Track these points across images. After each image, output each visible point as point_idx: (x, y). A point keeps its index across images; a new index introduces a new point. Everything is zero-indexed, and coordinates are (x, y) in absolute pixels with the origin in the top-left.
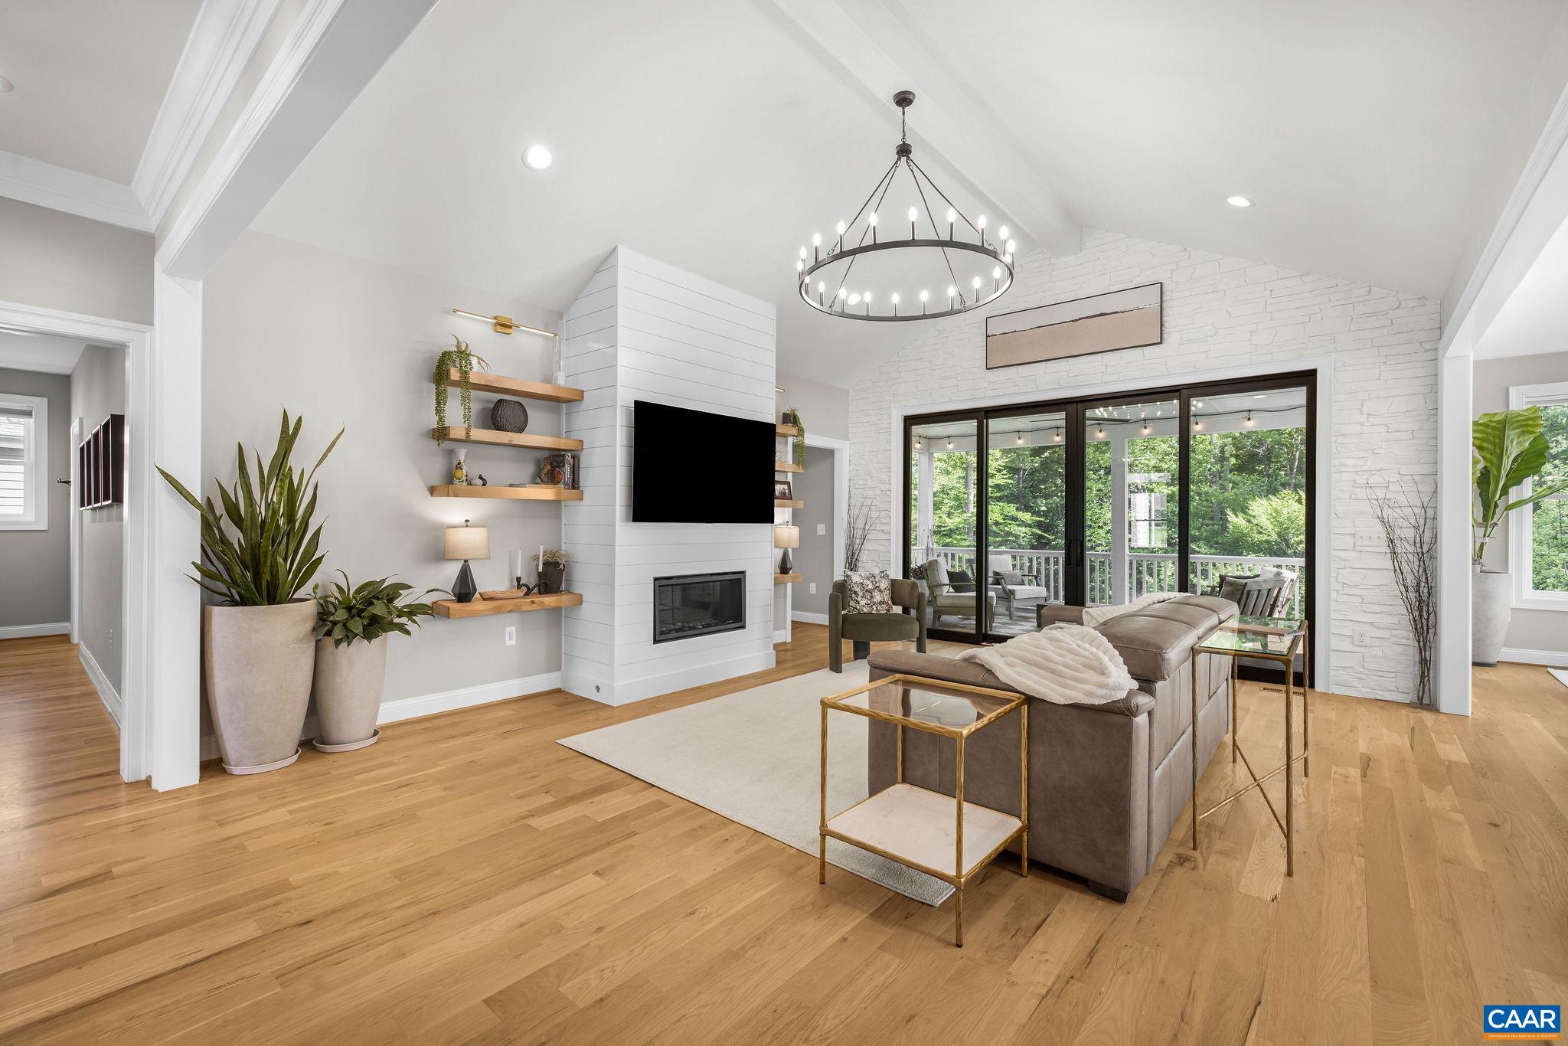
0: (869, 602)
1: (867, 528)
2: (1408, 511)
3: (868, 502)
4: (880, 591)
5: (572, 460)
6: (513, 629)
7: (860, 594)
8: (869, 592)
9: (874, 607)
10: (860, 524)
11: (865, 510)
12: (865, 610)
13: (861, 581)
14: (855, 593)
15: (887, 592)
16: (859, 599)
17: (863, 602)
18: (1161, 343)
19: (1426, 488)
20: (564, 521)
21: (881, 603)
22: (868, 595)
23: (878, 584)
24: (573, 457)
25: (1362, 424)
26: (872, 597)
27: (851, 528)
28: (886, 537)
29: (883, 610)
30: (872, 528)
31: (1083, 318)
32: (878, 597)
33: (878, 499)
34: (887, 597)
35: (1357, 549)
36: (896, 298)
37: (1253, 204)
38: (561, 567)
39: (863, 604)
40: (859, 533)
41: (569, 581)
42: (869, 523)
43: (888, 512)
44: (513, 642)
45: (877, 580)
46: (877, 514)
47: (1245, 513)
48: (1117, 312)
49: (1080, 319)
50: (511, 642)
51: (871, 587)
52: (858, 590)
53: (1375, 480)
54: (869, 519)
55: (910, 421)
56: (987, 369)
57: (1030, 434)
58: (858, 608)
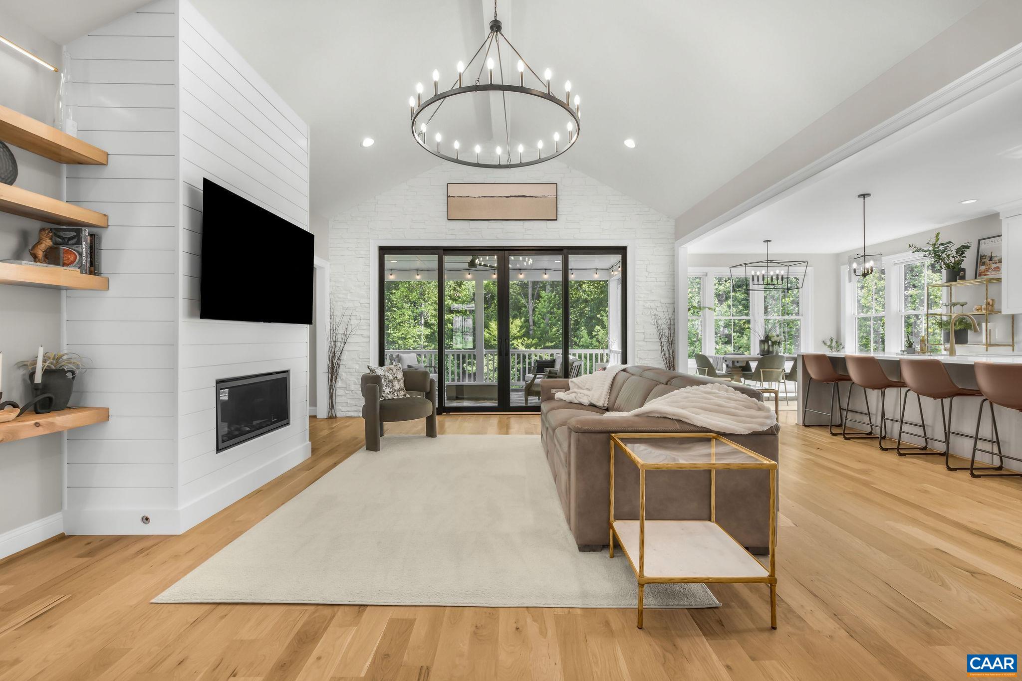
0: (391, 390)
1: (348, 333)
2: (664, 320)
3: (348, 312)
4: (398, 380)
5: (89, 238)
7: (384, 384)
9: (395, 393)
10: (341, 330)
11: (346, 319)
12: (390, 397)
13: (384, 374)
14: (381, 383)
15: (402, 381)
16: (384, 389)
17: (387, 391)
18: (556, 220)
19: (671, 310)
20: (65, 316)
21: (400, 390)
22: (390, 385)
23: (395, 376)
24: (92, 236)
25: (646, 277)
26: (393, 386)
27: (334, 332)
28: (365, 340)
29: (400, 396)
30: (352, 333)
31: (513, 196)
32: (396, 386)
33: (357, 310)
34: (403, 385)
35: (646, 340)
36: (457, 145)
37: (636, 147)
38: (69, 375)
39: (387, 392)
40: (340, 337)
41: (82, 392)
42: (349, 329)
43: (366, 321)
45: (394, 372)
46: (356, 322)
47: (489, 330)
48: (532, 197)
49: (511, 196)
51: (391, 378)
52: (382, 381)
53: (652, 305)
54: (349, 326)
55: (384, 251)
56: (448, 220)
57: (426, 272)
58: (384, 395)
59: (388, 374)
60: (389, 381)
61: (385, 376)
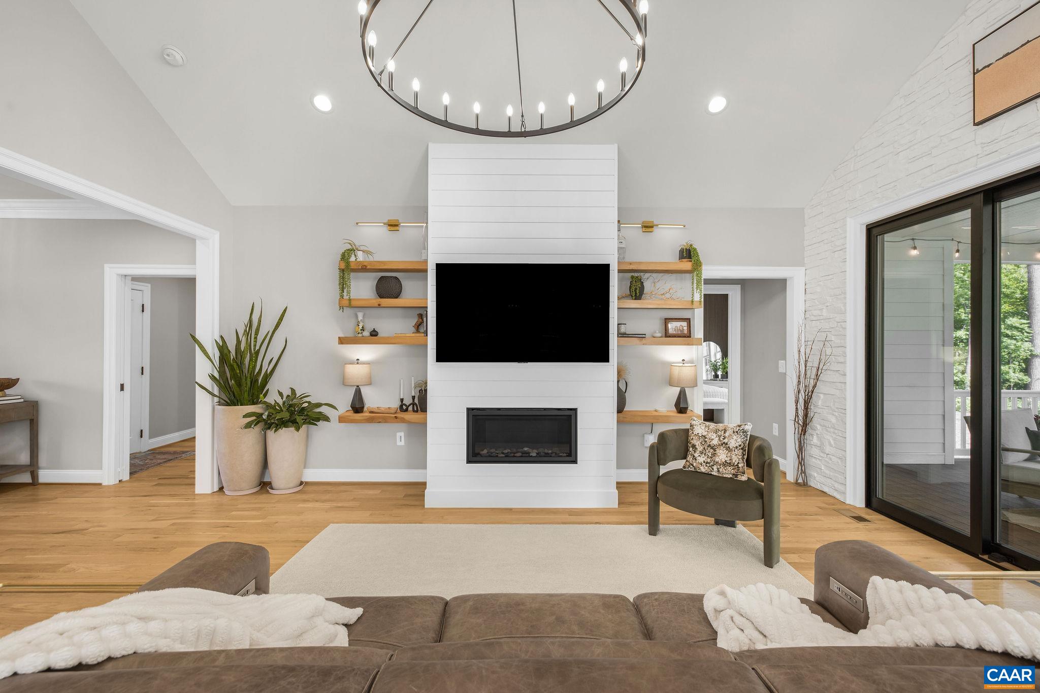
0: (709, 460)
4: (728, 449)
6: (402, 434)
7: (700, 448)
8: (712, 448)
9: (715, 468)
12: (703, 469)
14: (694, 446)
15: (737, 452)
16: (696, 455)
17: (701, 459)
21: (726, 464)
22: (710, 452)
23: (726, 441)
26: (714, 455)
29: (728, 473)
32: (722, 456)
34: (737, 458)
39: (701, 461)
44: (402, 443)
45: (727, 434)
50: (401, 443)
51: (715, 442)
52: (697, 443)
58: (695, 464)
59: (714, 436)
60: (709, 446)
61: (706, 438)
